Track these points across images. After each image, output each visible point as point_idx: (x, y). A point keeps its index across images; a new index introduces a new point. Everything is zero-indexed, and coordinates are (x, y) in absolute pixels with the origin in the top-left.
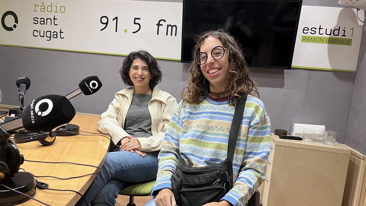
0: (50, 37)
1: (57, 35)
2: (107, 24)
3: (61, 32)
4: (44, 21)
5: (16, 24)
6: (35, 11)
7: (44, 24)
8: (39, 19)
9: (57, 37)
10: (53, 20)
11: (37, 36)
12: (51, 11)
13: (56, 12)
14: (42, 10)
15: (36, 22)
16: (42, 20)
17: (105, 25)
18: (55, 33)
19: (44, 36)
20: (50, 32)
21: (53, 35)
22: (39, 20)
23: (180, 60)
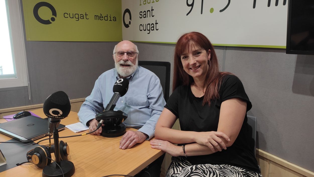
0: (149, 30)
1: (153, 27)
2: (192, 5)
3: (156, 24)
4: (145, 14)
5: (130, 20)
6: (141, 5)
7: (146, 17)
8: (143, 12)
9: (153, 30)
10: (151, 11)
11: (142, 30)
12: (150, 3)
13: (153, 2)
14: (145, 3)
15: (141, 16)
16: (145, 13)
17: (191, 7)
18: (153, 26)
19: (145, 30)
20: (149, 24)
21: (152, 27)
22: (143, 14)
23: (285, 48)
